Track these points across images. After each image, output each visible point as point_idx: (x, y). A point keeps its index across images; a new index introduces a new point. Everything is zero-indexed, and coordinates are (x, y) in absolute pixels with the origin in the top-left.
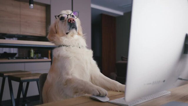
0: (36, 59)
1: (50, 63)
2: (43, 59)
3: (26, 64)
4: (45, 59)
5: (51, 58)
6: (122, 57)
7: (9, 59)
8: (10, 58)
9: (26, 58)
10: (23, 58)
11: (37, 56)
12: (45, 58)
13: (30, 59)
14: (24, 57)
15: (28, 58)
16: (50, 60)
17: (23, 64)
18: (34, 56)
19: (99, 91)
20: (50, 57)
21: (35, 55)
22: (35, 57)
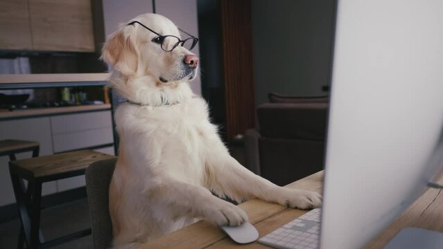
0: (75, 105)
1: (109, 113)
2: (93, 104)
3: (53, 118)
4: (98, 104)
5: (111, 102)
6: (270, 95)
7: (11, 110)
8: (14, 107)
9: (53, 106)
10: (45, 106)
11: (77, 97)
12: (96, 102)
13: (60, 106)
14: (48, 104)
15: (57, 104)
16: (108, 106)
17: (47, 119)
18: (71, 98)
19: (225, 215)
20: (107, 100)
21: (73, 95)
22: (73, 100)
